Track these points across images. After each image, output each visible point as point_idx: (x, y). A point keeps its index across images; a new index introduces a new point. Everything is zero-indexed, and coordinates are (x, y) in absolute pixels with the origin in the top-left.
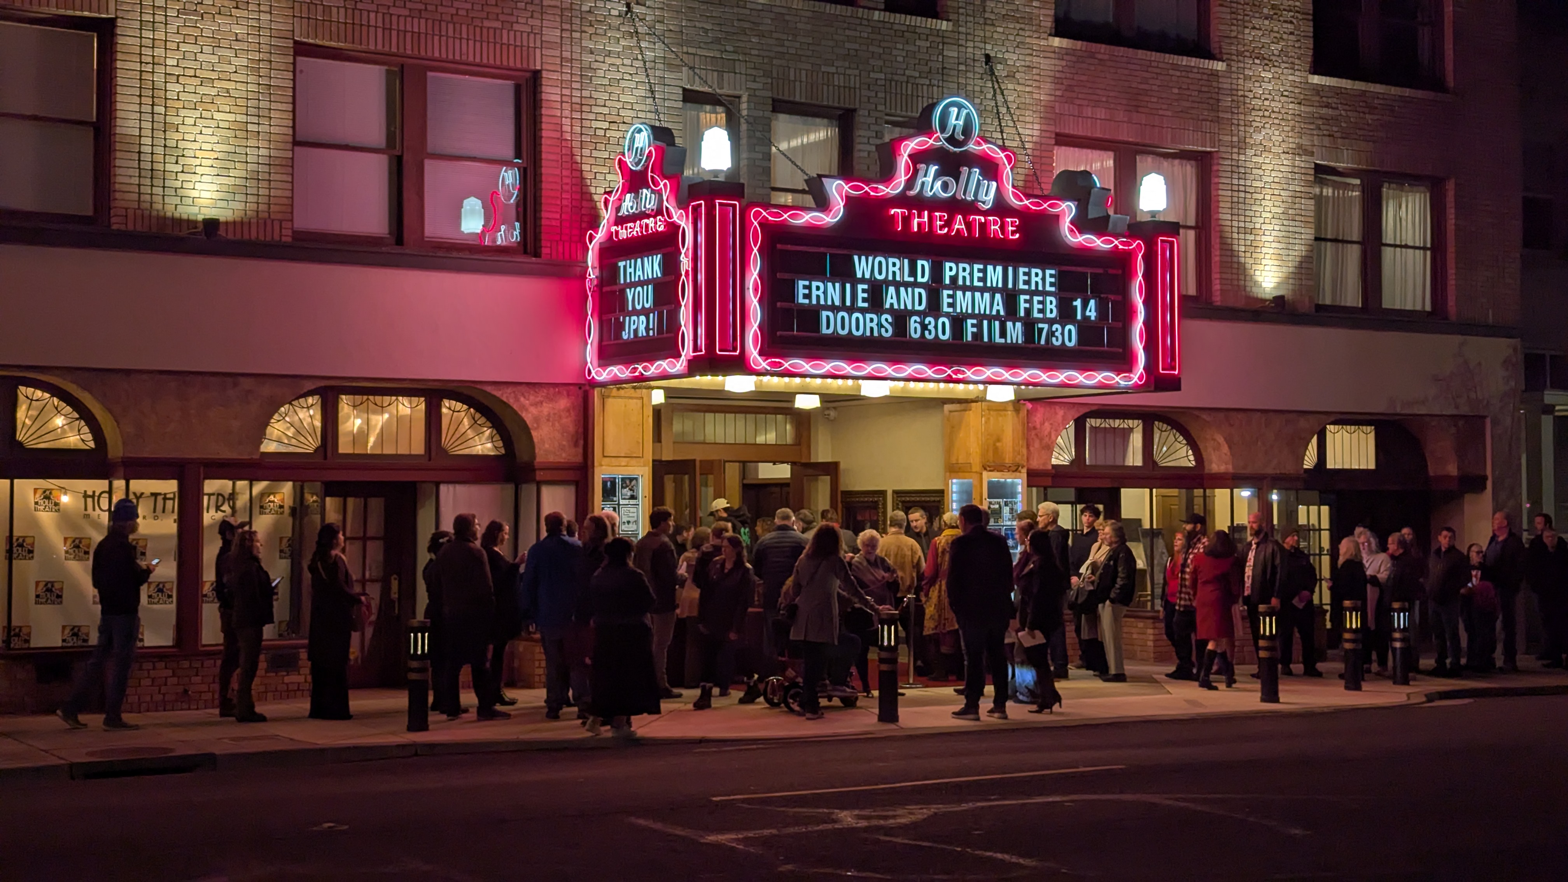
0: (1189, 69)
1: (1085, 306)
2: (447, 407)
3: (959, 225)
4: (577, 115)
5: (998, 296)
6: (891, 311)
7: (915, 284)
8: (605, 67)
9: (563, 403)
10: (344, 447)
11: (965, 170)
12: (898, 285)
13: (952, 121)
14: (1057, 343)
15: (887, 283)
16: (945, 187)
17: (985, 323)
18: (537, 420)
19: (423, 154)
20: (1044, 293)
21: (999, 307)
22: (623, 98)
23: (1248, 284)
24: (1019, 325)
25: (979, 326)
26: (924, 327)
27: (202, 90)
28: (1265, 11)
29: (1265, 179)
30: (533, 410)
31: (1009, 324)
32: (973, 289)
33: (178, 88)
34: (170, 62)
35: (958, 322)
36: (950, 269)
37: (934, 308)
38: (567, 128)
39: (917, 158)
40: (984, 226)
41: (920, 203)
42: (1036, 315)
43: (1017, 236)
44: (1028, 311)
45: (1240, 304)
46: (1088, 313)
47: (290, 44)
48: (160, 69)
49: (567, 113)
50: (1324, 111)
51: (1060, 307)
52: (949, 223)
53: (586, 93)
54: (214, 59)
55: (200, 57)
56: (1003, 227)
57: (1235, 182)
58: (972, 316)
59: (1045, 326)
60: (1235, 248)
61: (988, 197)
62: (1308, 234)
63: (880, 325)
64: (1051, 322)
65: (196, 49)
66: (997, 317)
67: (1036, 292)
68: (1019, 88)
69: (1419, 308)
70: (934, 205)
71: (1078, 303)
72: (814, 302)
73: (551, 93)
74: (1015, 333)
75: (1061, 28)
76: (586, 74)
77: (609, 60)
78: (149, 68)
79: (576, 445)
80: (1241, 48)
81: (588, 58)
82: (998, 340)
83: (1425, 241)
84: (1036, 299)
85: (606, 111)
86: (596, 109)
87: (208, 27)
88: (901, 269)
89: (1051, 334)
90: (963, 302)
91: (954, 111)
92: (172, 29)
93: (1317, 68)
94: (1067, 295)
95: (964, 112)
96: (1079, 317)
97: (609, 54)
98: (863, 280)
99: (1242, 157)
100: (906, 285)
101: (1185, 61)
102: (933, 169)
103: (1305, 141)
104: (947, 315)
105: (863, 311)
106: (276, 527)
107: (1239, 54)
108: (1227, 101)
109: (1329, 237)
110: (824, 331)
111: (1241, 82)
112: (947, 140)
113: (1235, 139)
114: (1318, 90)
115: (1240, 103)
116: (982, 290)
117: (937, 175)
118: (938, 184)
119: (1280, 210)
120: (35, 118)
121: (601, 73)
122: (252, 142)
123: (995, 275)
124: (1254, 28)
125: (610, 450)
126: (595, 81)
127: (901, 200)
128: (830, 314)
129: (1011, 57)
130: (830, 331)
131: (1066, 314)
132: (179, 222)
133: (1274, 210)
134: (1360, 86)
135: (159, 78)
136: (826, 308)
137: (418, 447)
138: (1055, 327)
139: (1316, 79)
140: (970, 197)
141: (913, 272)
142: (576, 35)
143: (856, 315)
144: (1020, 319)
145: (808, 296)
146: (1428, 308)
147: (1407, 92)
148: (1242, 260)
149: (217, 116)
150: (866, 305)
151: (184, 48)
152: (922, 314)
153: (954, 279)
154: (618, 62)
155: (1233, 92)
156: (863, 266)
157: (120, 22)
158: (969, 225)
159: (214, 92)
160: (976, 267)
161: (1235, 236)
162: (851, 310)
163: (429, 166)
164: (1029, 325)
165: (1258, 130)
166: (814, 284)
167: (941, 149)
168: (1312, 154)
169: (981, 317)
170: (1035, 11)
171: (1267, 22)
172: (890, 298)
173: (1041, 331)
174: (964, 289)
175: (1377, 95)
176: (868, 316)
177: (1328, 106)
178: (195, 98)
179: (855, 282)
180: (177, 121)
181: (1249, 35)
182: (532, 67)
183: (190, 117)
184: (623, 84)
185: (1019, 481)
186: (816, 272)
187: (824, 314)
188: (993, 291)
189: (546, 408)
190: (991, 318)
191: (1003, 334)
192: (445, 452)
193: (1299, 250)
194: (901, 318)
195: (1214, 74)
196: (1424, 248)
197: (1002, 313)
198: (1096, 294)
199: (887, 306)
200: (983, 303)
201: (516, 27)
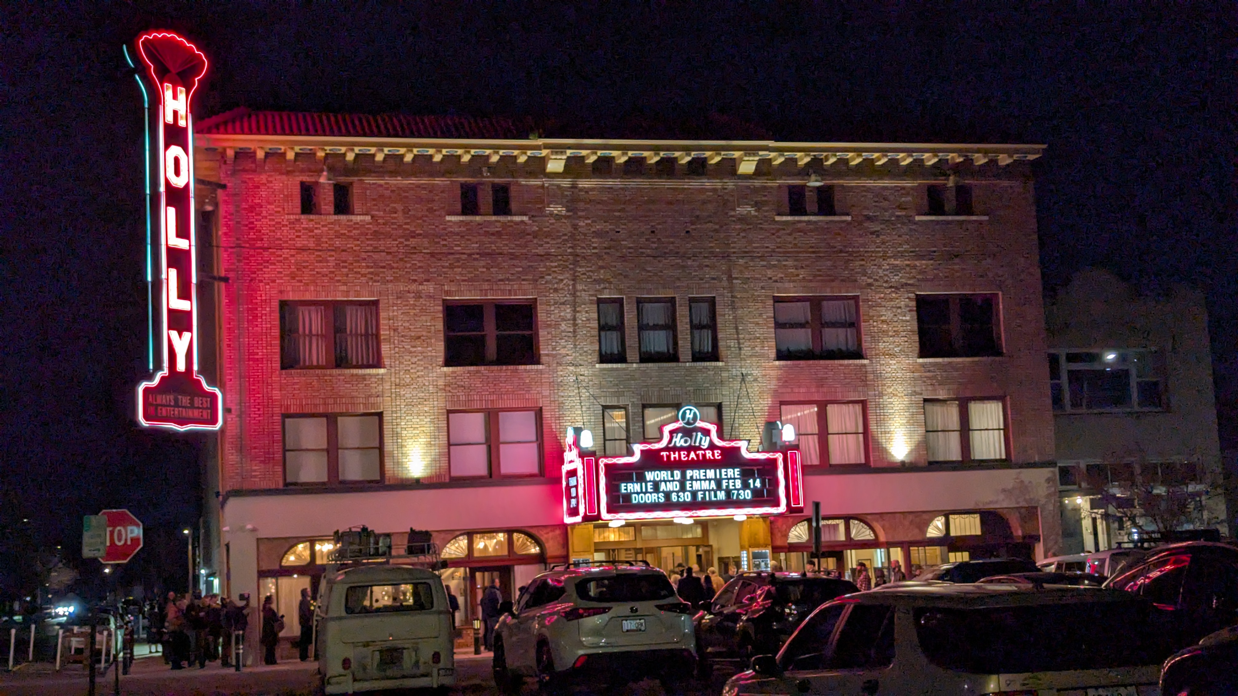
0: (850, 365)
1: (754, 482)
2: (515, 535)
3: (692, 455)
4: (558, 421)
5: (713, 482)
6: (663, 492)
7: (674, 481)
8: (568, 402)
9: (558, 532)
10: (476, 554)
11: (694, 434)
12: (665, 481)
13: (688, 416)
14: (741, 498)
15: (661, 481)
16: (686, 442)
17: (707, 493)
18: (547, 539)
19: (498, 443)
20: (735, 479)
21: (713, 485)
22: (576, 412)
23: (889, 456)
24: (723, 492)
25: (705, 494)
26: (678, 497)
27: (414, 432)
28: (890, 333)
29: (895, 408)
30: (546, 536)
31: (718, 492)
32: (700, 480)
33: (406, 432)
34: (403, 423)
35: (694, 494)
36: (689, 473)
37: (683, 489)
38: (554, 427)
39: (672, 432)
40: (704, 455)
41: (675, 449)
42: (731, 487)
43: (720, 457)
44: (727, 486)
45: (885, 465)
46: (756, 485)
47: (445, 411)
48: (399, 427)
49: (553, 421)
50: (928, 374)
51: (742, 483)
52: (688, 456)
53: (561, 413)
54: (418, 420)
55: (413, 420)
56: (713, 455)
57: (878, 411)
58: (701, 490)
59: (736, 492)
60: (880, 441)
61: (705, 444)
62: (922, 430)
63: (658, 498)
64: (738, 490)
65: (411, 418)
66: (713, 490)
67: (731, 479)
68: (759, 384)
69: (998, 457)
70: (681, 449)
71: (751, 481)
72: (629, 491)
73: (546, 414)
74: (721, 495)
75: (781, 356)
76: (561, 405)
77: (570, 399)
78: (395, 427)
79: (564, 548)
80: (877, 352)
81: (561, 399)
82: (713, 499)
83: (999, 425)
84: (731, 481)
85: (569, 418)
86: (565, 418)
87: (415, 409)
88: (667, 475)
89: (738, 494)
90: (696, 486)
91: (688, 412)
92: (403, 412)
93: (922, 355)
94: (745, 478)
95: (692, 412)
96: (752, 486)
97: (570, 396)
98: (650, 481)
99: (881, 400)
100: (670, 481)
101: (846, 362)
102: (680, 435)
103: (918, 389)
104: (689, 491)
105: (651, 493)
106: (459, 584)
107: (876, 355)
108: (871, 377)
109: (940, 429)
110: (634, 502)
111: (878, 367)
112: (686, 424)
113: (877, 392)
114: (923, 365)
115: (878, 376)
116: (705, 480)
117: (682, 438)
118: (683, 440)
119: (904, 422)
120: (358, 448)
121: (567, 404)
122: (433, 448)
123: (711, 473)
124: (884, 342)
125: (576, 549)
126: (565, 407)
127: (666, 449)
128: (636, 495)
129: (755, 372)
130: (637, 502)
131: (745, 486)
132: (408, 480)
133: (901, 422)
134: (947, 360)
135: (399, 430)
136: (634, 493)
137: (505, 552)
138: (740, 492)
139: (921, 360)
140: (697, 444)
141: (672, 476)
142: (556, 391)
143: (647, 495)
144: (723, 490)
145: (626, 489)
146: (1004, 457)
147: (976, 359)
148: (884, 446)
149: (420, 440)
150: (652, 490)
151: (407, 418)
152: (677, 492)
153: (692, 477)
154: (574, 399)
155: (873, 372)
156: (650, 476)
157: (385, 412)
158: (697, 456)
159: (418, 432)
160: (702, 471)
161: (880, 435)
162: (645, 493)
163: (502, 447)
164: (728, 492)
165: (889, 387)
166: (629, 485)
167: (683, 427)
168: (921, 394)
169: (705, 491)
170: (766, 351)
171: (891, 338)
172: (663, 487)
173: (733, 494)
174: (696, 480)
175: (959, 363)
176: (653, 494)
177: (929, 371)
178: (412, 435)
179: (646, 482)
180: (406, 444)
181: (881, 345)
182: (538, 405)
183: (410, 442)
184: (576, 407)
185: (768, 551)
186: (629, 479)
187: (634, 496)
188: (710, 480)
189: (551, 534)
190: (709, 491)
191: (716, 496)
192: (515, 553)
193: (917, 438)
194: (668, 495)
195: (864, 365)
196: (999, 429)
197: (715, 488)
198: (759, 477)
199: (661, 490)
200: (705, 485)
201: (531, 392)
